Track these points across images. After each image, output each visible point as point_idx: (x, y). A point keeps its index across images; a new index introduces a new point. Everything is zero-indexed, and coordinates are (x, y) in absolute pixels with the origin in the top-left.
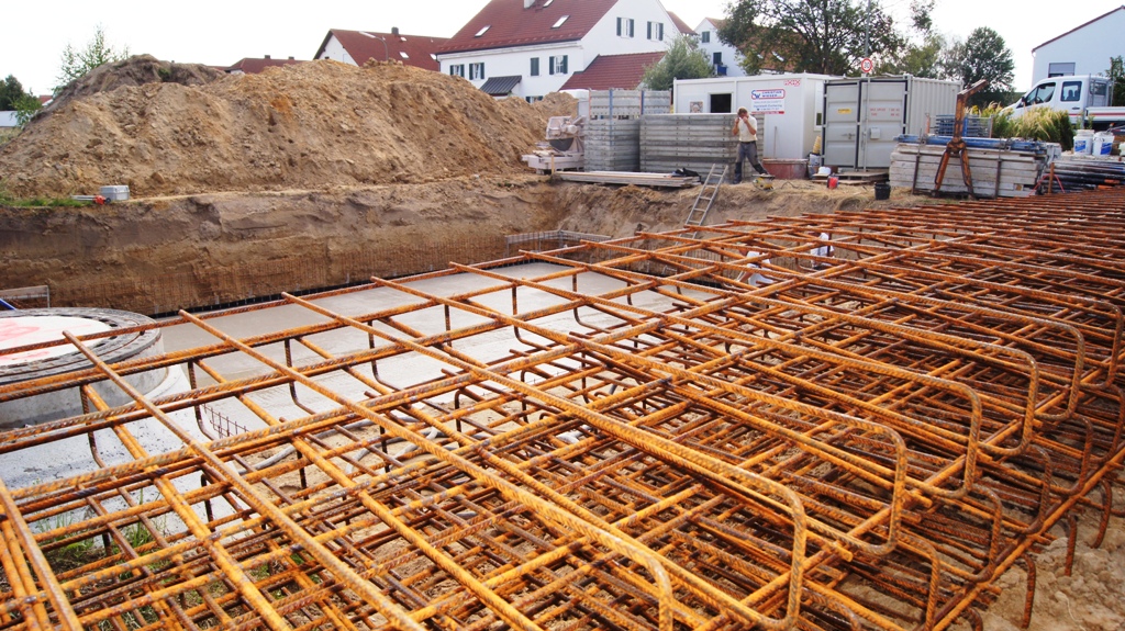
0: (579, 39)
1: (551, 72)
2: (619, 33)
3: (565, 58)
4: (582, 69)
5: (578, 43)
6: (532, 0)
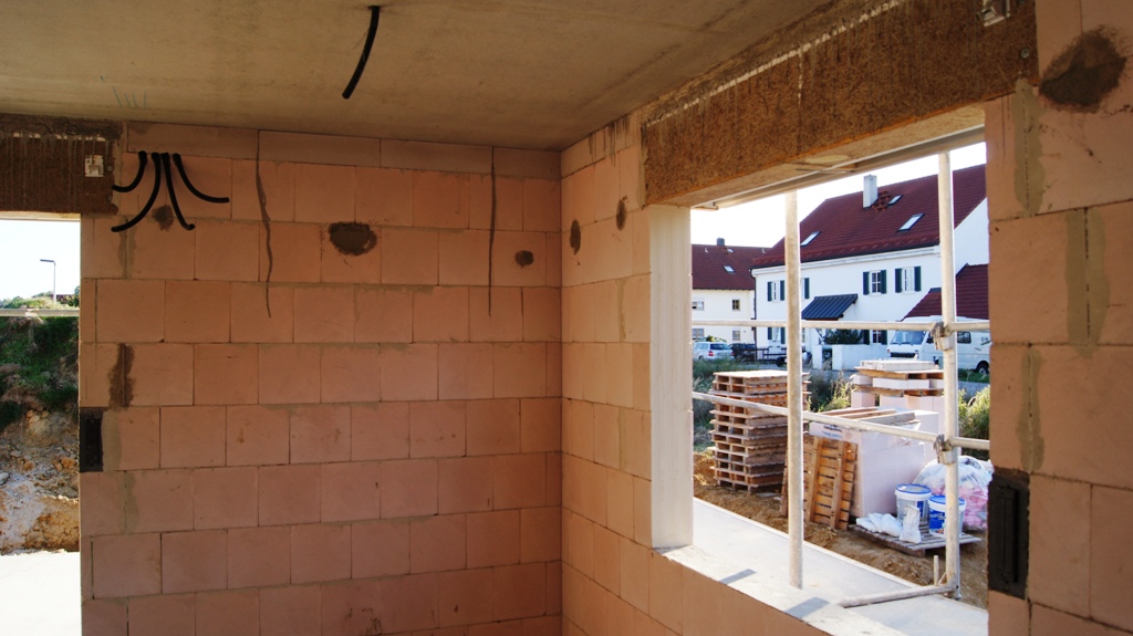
0: (936, 244)
3: (917, 270)
5: (935, 249)
6: (875, 197)
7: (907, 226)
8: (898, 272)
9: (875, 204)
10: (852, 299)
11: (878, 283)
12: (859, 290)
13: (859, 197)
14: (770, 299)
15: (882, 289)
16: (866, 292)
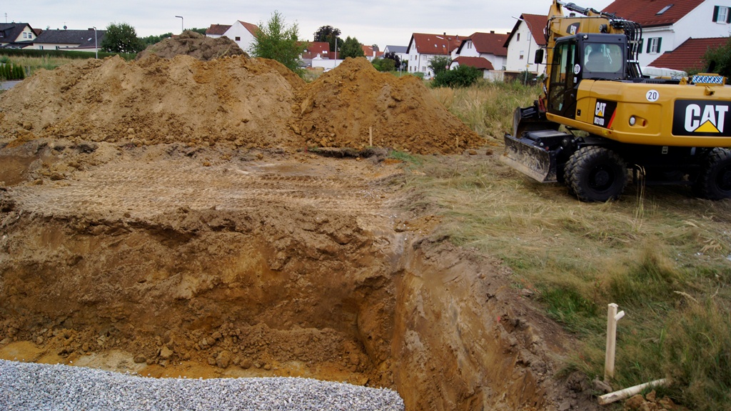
0: (671, 24)
1: (648, 51)
2: (715, 19)
3: (660, 40)
4: (671, 50)
5: (671, 28)
7: (661, 12)
8: (650, 40)
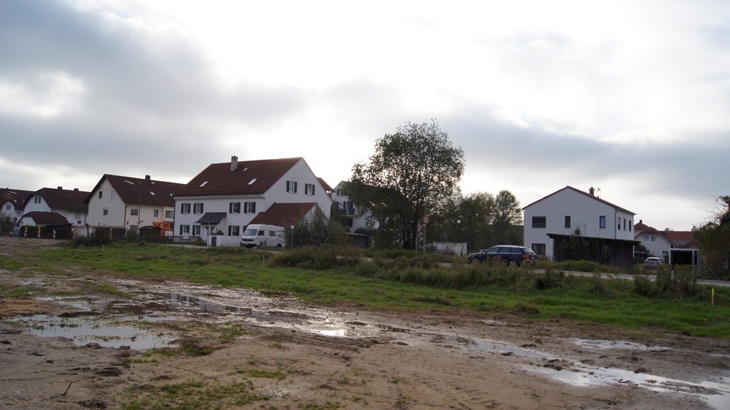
0: (263, 193)
1: (245, 212)
2: (288, 190)
3: (254, 204)
4: (264, 211)
6: (236, 167)
7: (251, 183)
8: (246, 204)
9: (236, 170)
10: (224, 215)
11: (236, 208)
12: (228, 211)
13: (228, 165)
14: (182, 212)
15: (238, 211)
16: (231, 212)
